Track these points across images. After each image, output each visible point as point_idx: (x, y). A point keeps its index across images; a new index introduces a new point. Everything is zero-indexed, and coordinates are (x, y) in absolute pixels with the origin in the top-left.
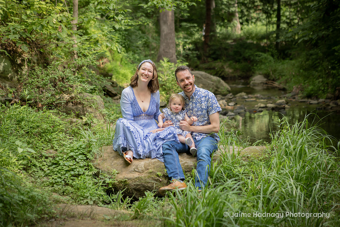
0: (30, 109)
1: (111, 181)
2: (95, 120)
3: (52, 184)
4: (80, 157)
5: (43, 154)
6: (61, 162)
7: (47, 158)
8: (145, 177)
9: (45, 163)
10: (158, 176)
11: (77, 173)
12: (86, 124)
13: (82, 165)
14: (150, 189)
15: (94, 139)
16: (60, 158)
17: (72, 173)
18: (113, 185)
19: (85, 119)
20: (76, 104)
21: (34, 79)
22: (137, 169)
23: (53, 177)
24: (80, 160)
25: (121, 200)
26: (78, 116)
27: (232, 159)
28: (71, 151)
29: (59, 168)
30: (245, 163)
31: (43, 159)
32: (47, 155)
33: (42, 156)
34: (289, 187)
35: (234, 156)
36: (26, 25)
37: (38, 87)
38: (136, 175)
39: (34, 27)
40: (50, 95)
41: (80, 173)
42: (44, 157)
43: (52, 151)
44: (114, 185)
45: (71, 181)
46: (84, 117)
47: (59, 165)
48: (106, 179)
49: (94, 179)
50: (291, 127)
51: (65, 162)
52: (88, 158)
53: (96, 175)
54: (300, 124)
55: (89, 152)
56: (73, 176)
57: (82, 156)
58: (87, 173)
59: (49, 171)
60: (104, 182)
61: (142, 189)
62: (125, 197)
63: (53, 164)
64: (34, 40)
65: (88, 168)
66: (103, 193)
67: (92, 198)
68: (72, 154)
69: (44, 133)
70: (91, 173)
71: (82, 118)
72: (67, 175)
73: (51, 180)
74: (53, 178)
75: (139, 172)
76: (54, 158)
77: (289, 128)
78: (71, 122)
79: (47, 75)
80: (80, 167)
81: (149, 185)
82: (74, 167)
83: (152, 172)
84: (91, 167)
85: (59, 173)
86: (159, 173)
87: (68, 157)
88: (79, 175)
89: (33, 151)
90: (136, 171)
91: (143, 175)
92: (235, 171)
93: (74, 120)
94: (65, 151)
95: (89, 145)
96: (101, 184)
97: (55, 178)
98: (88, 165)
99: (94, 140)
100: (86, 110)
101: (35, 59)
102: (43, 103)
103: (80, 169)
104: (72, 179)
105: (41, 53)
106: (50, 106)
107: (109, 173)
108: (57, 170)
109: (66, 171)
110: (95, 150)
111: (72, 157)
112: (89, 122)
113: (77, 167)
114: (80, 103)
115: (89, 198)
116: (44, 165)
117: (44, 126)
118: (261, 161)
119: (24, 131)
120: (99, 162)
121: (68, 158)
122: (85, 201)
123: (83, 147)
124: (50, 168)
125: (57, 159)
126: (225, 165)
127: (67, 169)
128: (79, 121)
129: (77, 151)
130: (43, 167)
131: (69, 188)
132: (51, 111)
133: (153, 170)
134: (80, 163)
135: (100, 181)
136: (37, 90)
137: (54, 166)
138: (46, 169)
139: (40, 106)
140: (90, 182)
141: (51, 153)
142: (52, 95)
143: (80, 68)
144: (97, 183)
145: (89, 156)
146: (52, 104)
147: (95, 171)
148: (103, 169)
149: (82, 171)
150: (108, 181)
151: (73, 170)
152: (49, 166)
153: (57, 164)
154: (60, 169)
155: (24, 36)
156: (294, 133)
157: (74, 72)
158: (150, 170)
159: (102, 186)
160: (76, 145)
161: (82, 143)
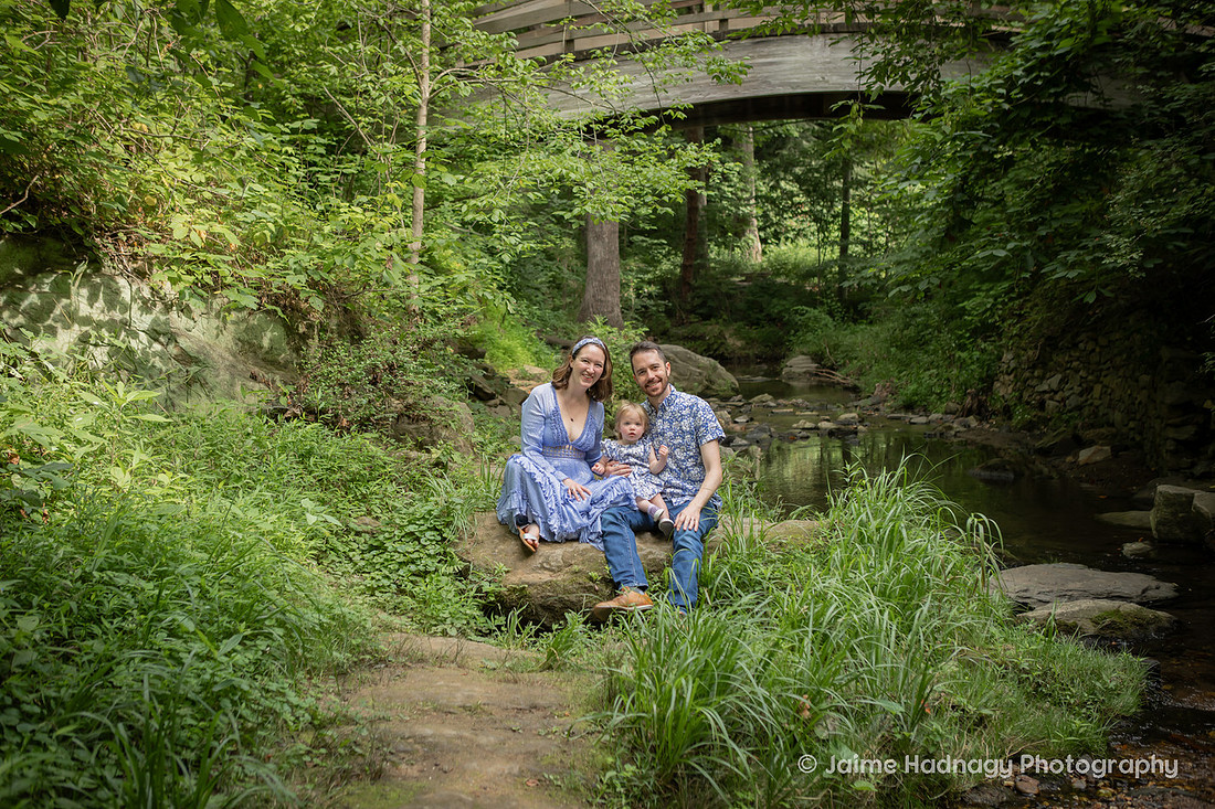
0: (326, 431)
1: (493, 587)
2: (456, 456)
3: (372, 591)
4: (428, 534)
5: (352, 525)
6: (388, 544)
7: (358, 534)
8: (564, 581)
9: (355, 546)
10: (591, 579)
11: (422, 568)
12: (438, 464)
13: (432, 552)
14: (575, 607)
15: (457, 497)
16: (387, 535)
17: (413, 568)
18: (496, 597)
19: (436, 454)
20: (417, 419)
21: (331, 366)
22: (548, 563)
23: (372, 574)
24: (428, 542)
25: (517, 628)
26: (420, 446)
27: (748, 547)
28: (410, 523)
29: (385, 556)
30: (775, 556)
31: (351, 538)
32: (359, 529)
33: (348, 531)
34: (867, 611)
35: (751, 542)
36: (321, 254)
37: (342, 385)
38: (546, 577)
39: (338, 259)
40: (365, 401)
41: (429, 569)
42: (353, 533)
43: (368, 519)
44: (498, 596)
45: (410, 585)
46: (433, 450)
47: (386, 550)
48: (483, 583)
49: (457, 583)
50: (871, 482)
51: (396, 545)
52: (444, 539)
53: (462, 574)
54: (892, 476)
55: (448, 525)
56: (414, 575)
57: (433, 533)
58: (443, 569)
59: (363, 563)
60: (479, 590)
61: (558, 605)
62: (524, 623)
63: (372, 547)
64: (334, 283)
65: (444, 558)
66: (477, 613)
67: (456, 622)
68: (411, 528)
69: (352, 481)
70: (450, 570)
71: (428, 451)
72: (401, 572)
73: (369, 582)
74: (373, 578)
75: (552, 571)
76: (372, 534)
77: (868, 485)
78: (408, 460)
79: (361, 359)
80: (429, 555)
81: (573, 598)
82: (416, 555)
83: (580, 571)
84: (452, 558)
85: (386, 567)
86: (593, 574)
87: (403, 533)
88: (427, 572)
89: (333, 520)
90: (546, 569)
91: (560, 578)
92: (755, 574)
93: (413, 454)
94: (398, 521)
95: (448, 511)
96: (472, 593)
97: (377, 577)
98: (445, 552)
99: (458, 501)
100: (437, 432)
101: (333, 323)
102: (350, 418)
103: (429, 561)
104: (412, 582)
105: (345, 310)
106: (364, 425)
107: (487, 571)
108: (381, 560)
109: (400, 563)
110: (458, 522)
111: (412, 533)
112: (444, 460)
113: (422, 555)
114: (424, 419)
115: (448, 621)
116: (354, 550)
117: (355, 467)
118: (808, 552)
119: (314, 478)
120: (468, 546)
121: (403, 537)
122: (440, 628)
123: (435, 513)
124: (367, 556)
125: (381, 537)
126: (733, 560)
127: (402, 559)
128: (424, 456)
129: (422, 522)
130: (351, 554)
131: (408, 600)
132: (367, 435)
133: (580, 567)
134: (429, 547)
135: (469, 587)
136: (338, 390)
137: (374, 552)
138: (357, 558)
139: (345, 423)
140: (449, 589)
141: (366, 524)
142: (369, 402)
143: (428, 344)
144: (462, 592)
145: (447, 533)
146: (368, 420)
147: (460, 566)
148: (476, 563)
149: (432, 564)
150: (487, 587)
151: (413, 563)
152: (363, 552)
153: (381, 548)
154: (386, 560)
155: (317, 278)
156: (878, 494)
157: (415, 352)
158: (576, 568)
159: (474, 597)
160: (420, 509)
161: (433, 505)
